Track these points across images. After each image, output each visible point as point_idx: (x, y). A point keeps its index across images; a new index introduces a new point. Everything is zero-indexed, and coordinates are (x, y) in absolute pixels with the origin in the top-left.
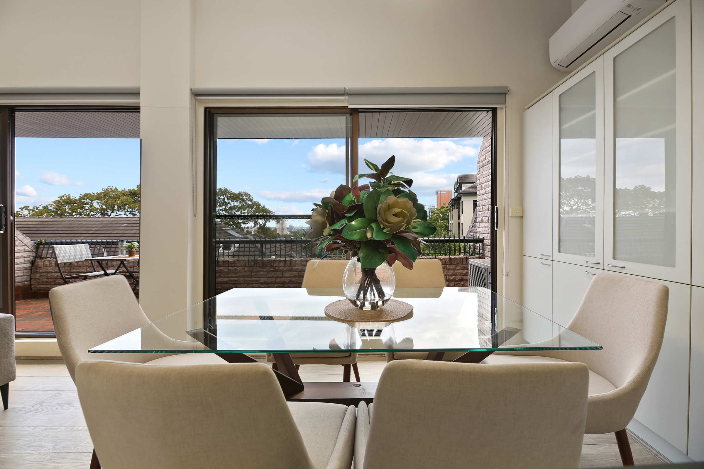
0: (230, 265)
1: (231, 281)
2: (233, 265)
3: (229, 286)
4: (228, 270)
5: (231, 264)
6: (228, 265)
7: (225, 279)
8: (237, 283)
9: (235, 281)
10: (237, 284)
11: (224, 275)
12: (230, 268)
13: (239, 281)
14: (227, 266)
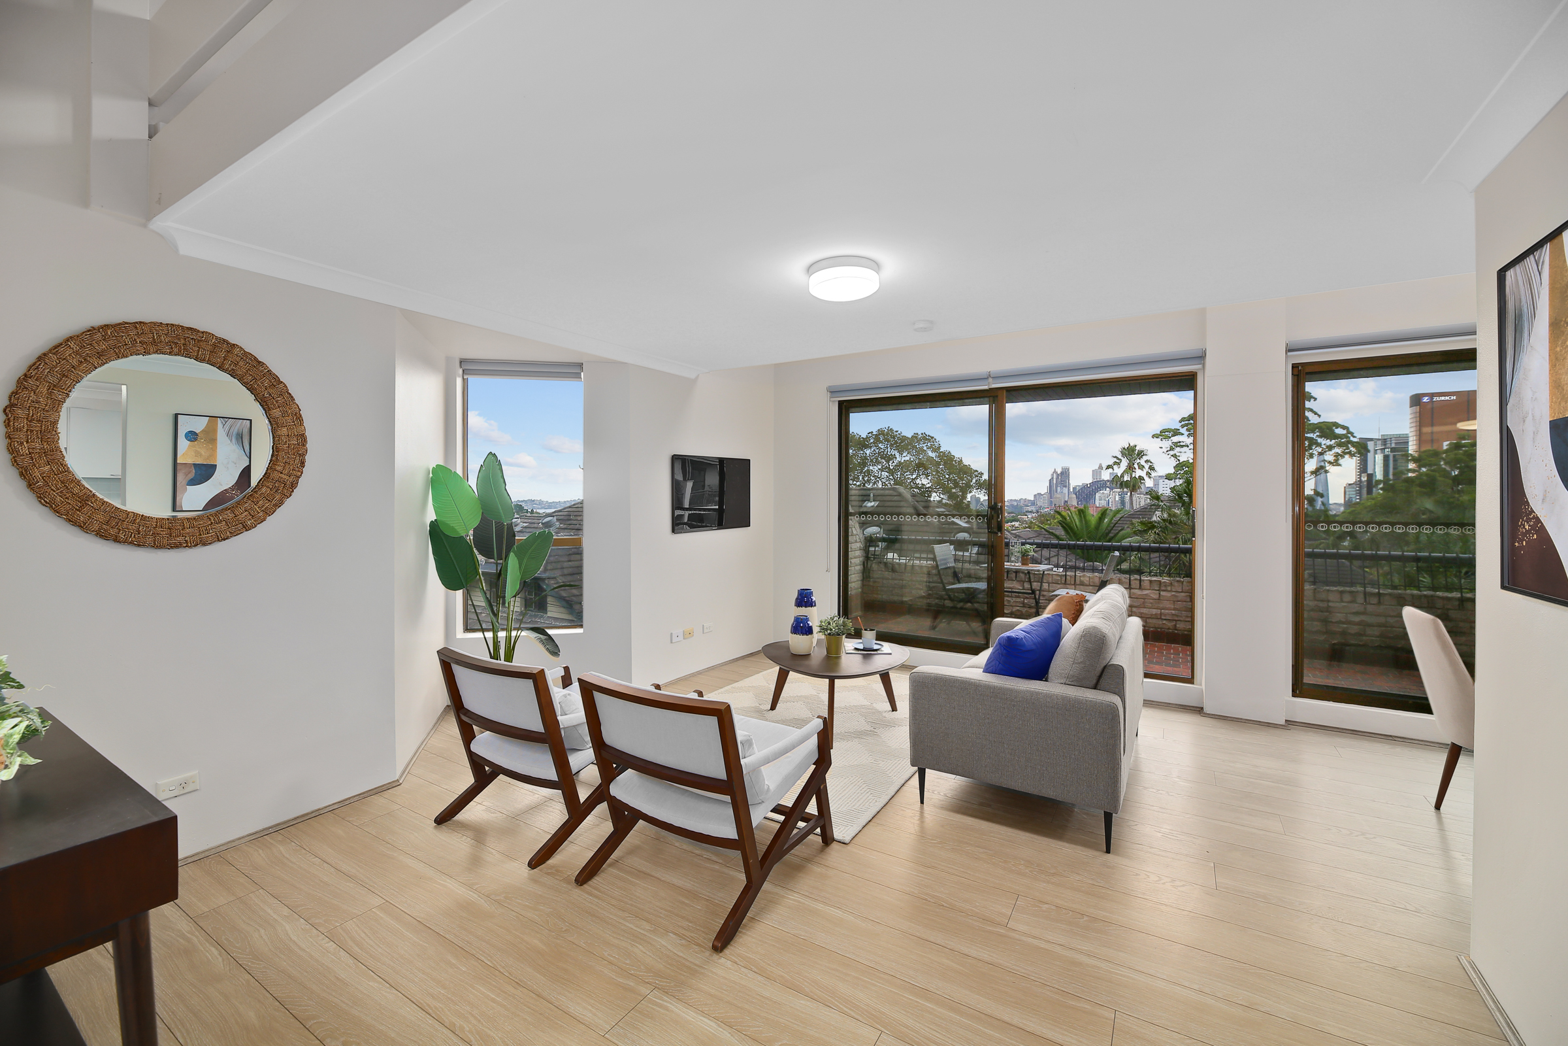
0: (1163, 588)
1: (1165, 615)
2: (1169, 588)
3: (1161, 623)
4: (1159, 596)
5: (1165, 586)
6: (1160, 587)
7: (1154, 611)
8: (1176, 619)
9: (1173, 615)
10: (1176, 621)
11: (1151, 603)
12: (1162, 593)
13: (1181, 617)
14: (1158, 589)
